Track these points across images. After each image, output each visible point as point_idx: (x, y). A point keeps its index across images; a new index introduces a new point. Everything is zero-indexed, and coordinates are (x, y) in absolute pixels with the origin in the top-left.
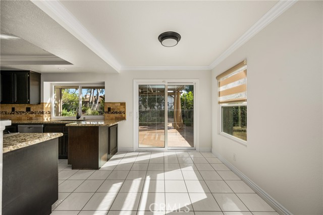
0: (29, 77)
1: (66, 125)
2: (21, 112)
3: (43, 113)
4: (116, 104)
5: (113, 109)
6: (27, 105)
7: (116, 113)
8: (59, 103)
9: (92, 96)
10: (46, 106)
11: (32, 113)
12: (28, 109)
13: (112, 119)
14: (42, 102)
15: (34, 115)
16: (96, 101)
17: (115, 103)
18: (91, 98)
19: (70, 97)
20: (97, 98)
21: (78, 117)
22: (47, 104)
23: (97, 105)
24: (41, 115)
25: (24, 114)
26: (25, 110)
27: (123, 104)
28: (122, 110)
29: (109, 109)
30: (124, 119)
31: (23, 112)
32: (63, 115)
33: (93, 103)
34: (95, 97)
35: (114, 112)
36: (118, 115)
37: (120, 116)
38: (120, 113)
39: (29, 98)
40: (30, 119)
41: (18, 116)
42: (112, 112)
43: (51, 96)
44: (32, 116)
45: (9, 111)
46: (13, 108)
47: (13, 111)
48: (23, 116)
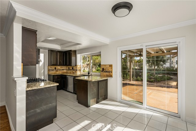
0: (71, 53)
1: (76, 78)
2: (71, 69)
3: (77, 70)
5: (105, 69)
6: (72, 66)
7: (107, 72)
10: (78, 67)
11: (74, 70)
12: (73, 68)
13: (104, 76)
14: (77, 65)
17: (106, 65)
27: (111, 66)
28: (110, 70)
29: (103, 69)
30: (111, 76)
35: (106, 71)
36: (108, 74)
38: (109, 72)
39: (71, 63)
40: (73, 73)
41: (70, 71)
42: (105, 71)
43: (81, 62)
44: (74, 71)
45: (68, 69)
46: (69, 68)
47: (69, 69)
48: (71, 71)
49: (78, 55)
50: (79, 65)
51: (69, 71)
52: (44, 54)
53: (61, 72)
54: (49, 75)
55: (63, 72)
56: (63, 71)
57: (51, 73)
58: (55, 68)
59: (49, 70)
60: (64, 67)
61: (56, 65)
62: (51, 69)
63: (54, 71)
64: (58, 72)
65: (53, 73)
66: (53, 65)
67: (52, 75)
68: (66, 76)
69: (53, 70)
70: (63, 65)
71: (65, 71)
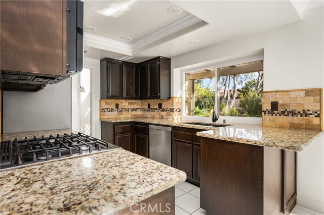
0: (159, 65)
1: (198, 134)
2: (154, 109)
4: (292, 95)
5: (283, 105)
6: (159, 100)
7: (293, 113)
8: (191, 98)
9: (227, 89)
10: (176, 101)
11: (163, 110)
12: (160, 106)
14: (172, 96)
15: (165, 113)
16: (232, 97)
17: (290, 91)
18: (226, 93)
19: (203, 93)
20: (234, 92)
21: (215, 119)
22: (177, 99)
23: (233, 101)
24: (172, 113)
25: (156, 112)
26: (157, 107)
27: (314, 92)
29: (275, 106)
31: (156, 109)
32: (195, 113)
33: (229, 98)
34: (230, 91)
35: (290, 112)
36: (297, 120)
37: (304, 122)
38: (305, 114)
39: (159, 92)
40: (162, 118)
41: (153, 113)
42: (283, 113)
43: (181, 88)
44: (164, 113)
45: (146, 107)
46: (149, 105)
47: (149, 107)
48: (156, 114)
49: (174, 69)
50: (178, 96)
51: (149, 114)
52: (91, 69)
53: (130, 116)
54: (103, 124)
55: (135, 115)
56: (134, 113)
57: (107, 117)
58: (117, 106)
59: (102, 110)
60: (137, 104)
61: (121, 97)
62: (107, 107)
63: (115, 114)
64: (122, 116)
65: (113, 117)
66: (113, 97)
67: (110, 123)
68: (147, 124)
69: (112, 110)
70: (135, 99)
71: (139, 113)
